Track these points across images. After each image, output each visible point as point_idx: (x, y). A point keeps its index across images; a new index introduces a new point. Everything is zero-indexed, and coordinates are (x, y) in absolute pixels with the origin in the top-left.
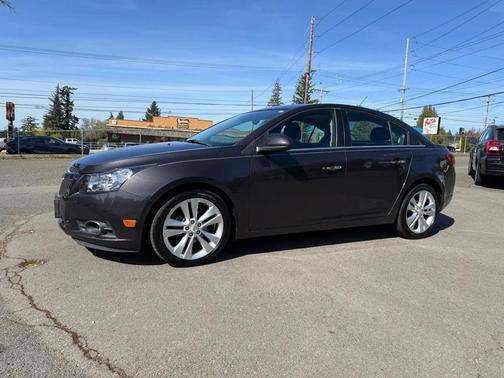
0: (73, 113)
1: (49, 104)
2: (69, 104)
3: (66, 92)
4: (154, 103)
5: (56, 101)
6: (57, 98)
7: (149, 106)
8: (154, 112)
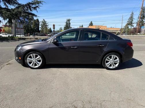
0: (70, 26)
1: (65, 24)
2: (70, 23)
3: (69, 20)
4: (92, 22)
5: (67, 23)
6: (67, 22)
7: (90, 23)
8: (91, 24)
